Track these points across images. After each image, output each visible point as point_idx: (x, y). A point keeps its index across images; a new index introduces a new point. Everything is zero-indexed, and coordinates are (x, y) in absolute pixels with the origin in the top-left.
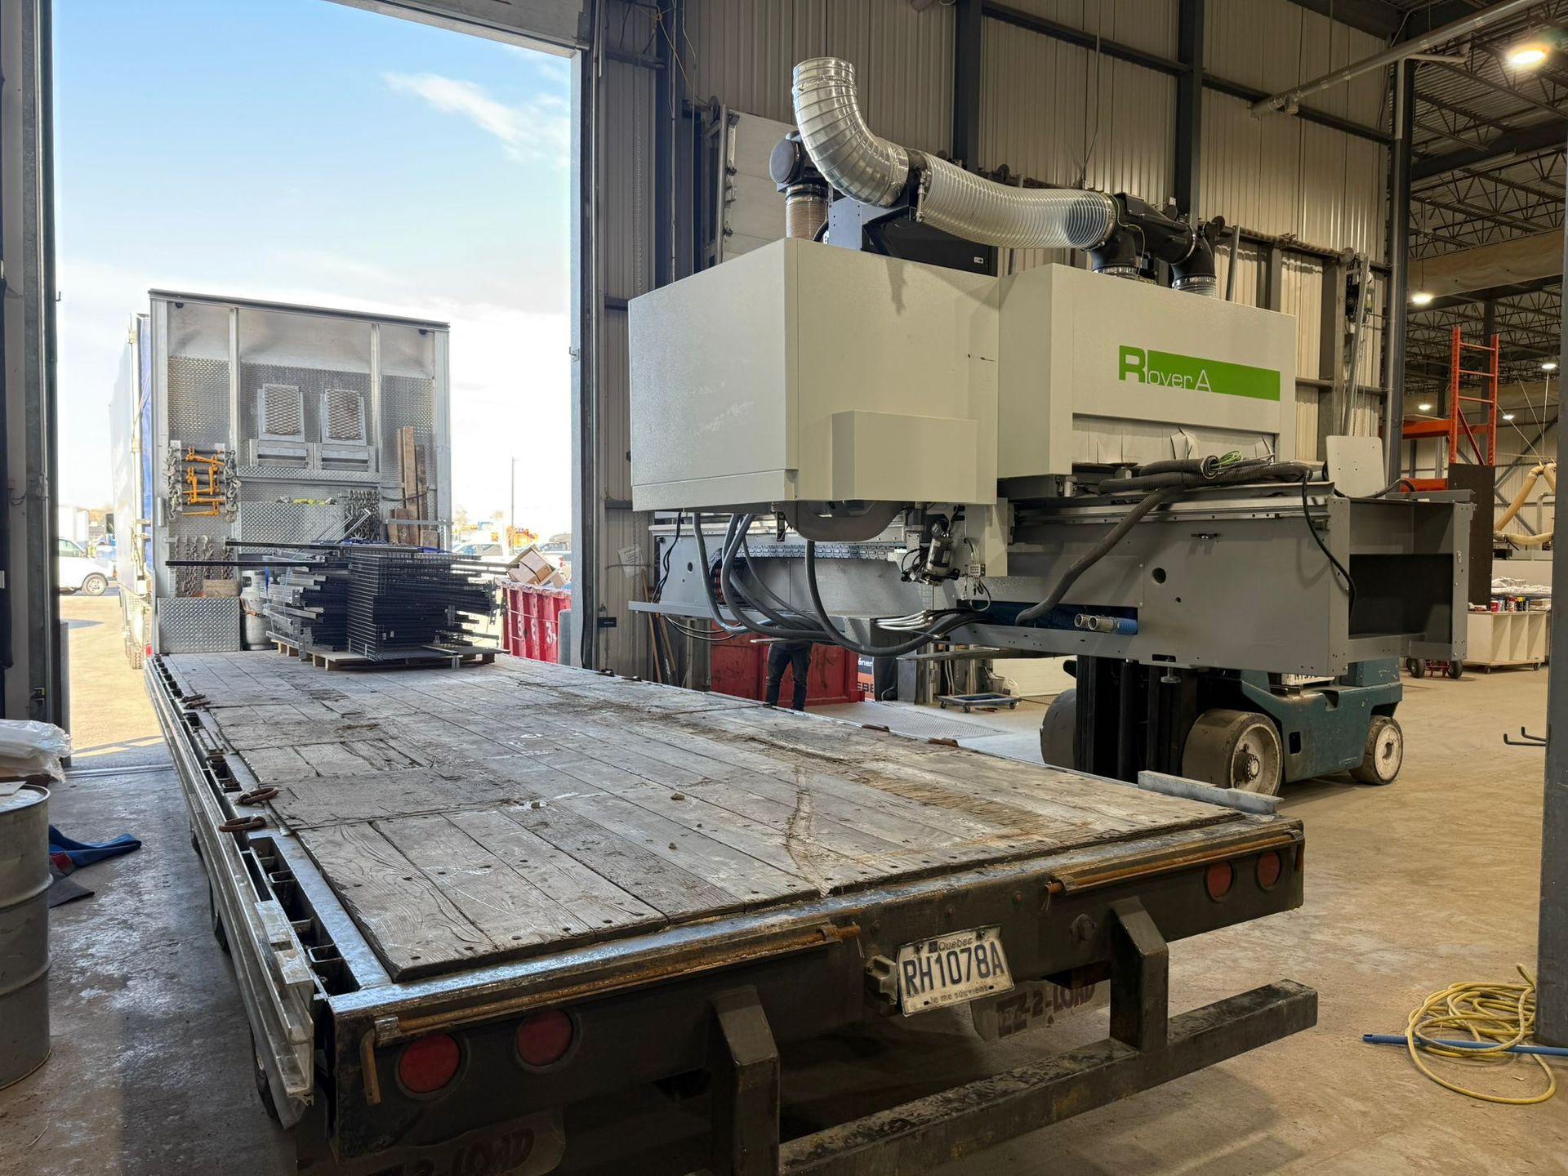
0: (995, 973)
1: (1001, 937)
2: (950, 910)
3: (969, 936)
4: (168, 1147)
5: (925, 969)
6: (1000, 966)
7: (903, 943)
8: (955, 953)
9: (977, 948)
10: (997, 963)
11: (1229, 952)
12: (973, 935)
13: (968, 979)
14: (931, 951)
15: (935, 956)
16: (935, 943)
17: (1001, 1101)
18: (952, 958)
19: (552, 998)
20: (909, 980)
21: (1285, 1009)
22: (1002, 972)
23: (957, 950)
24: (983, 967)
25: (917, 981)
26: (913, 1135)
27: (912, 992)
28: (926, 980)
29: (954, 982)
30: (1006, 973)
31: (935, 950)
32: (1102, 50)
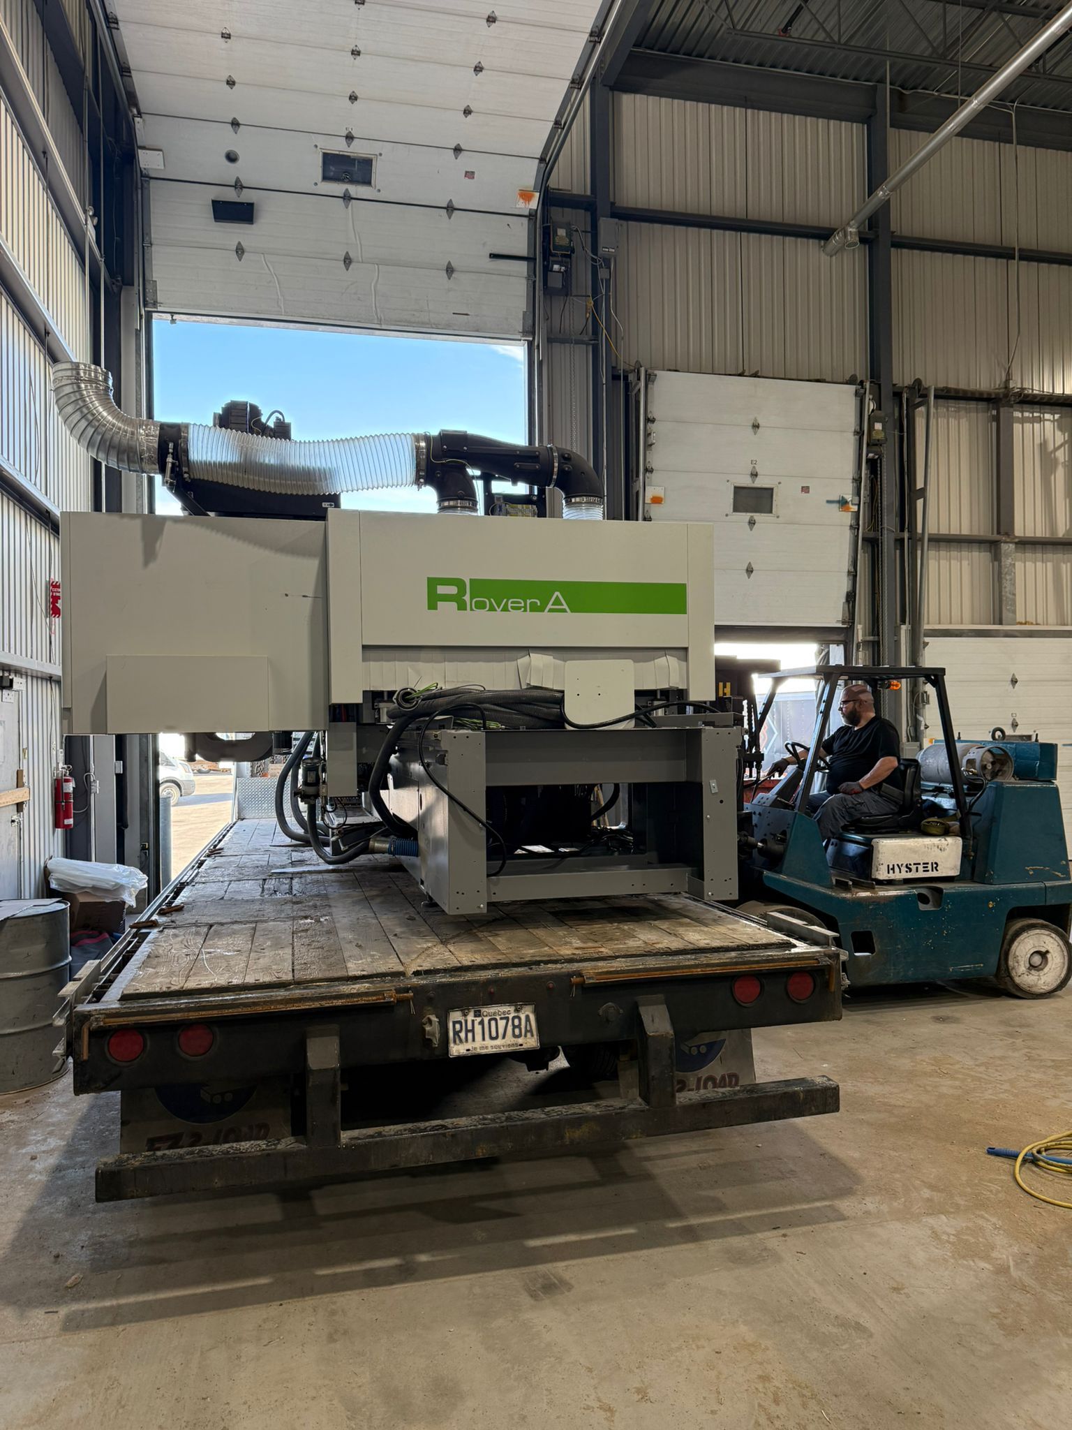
0: (526, 1036)
1: (536, 1012)
2: (492, 990)
3: (509, 1010)
5: (470, 1027)
6: (531, 1031)
7: (453, 1008)
8: (496, 1020)
9: (514, 1018)
10: (528, 1029)
12: (512, 1009)
13: (504, 1037)
14: (475, 1016)
15: (479, 1019)
16: (480, 1011)
17: (519, 1123)
18: (493, 1023)
20: (456, 1033)
22: (532, 1035)
23: (498, 1018)
24: (517, 1031)
25: (462, 1035)
26: (444, 1135)
27: (458, 1041)
28: (470, 1035)
29: (492, 1038)
30: (535, 1036)
31: (479, 1016)
32: (1021, 258)
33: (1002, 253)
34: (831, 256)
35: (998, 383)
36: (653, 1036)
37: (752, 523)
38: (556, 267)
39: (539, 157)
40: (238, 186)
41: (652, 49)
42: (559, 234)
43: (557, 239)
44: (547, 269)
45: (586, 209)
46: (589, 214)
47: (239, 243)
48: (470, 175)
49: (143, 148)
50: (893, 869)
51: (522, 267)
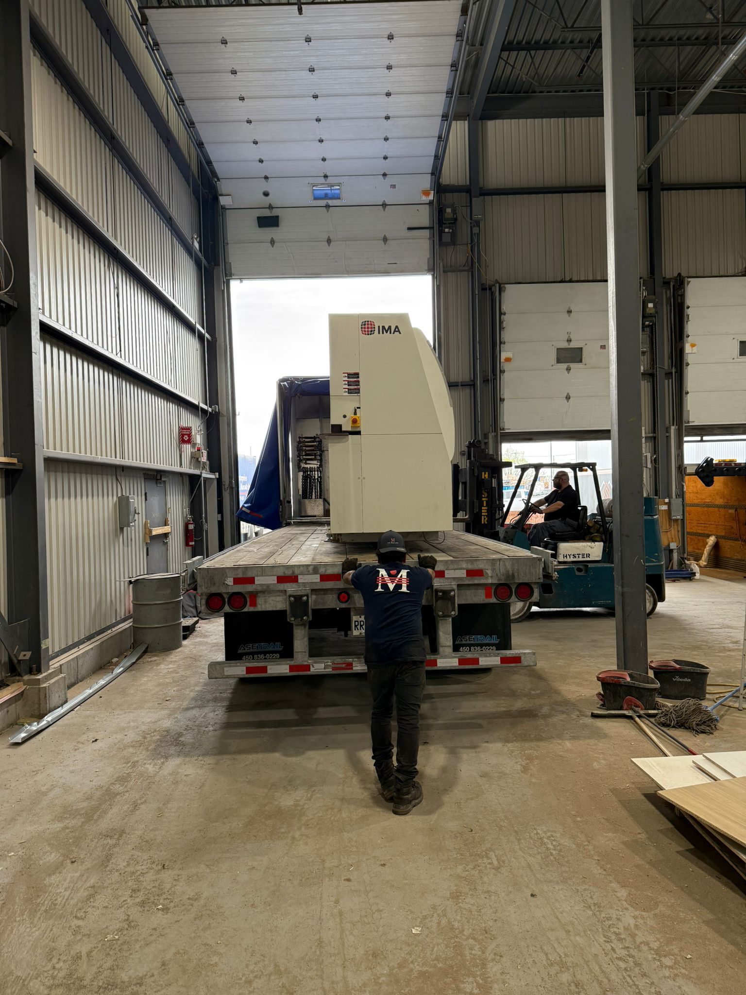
33: (741, 185)
37: (568, 369)
38: (447, 230)
39: (430, 172)
40: (271, 207)
42: (447, 211)
43: (446, 215)
44: (441, 232)
45: (467, 192)
46: (468, 194)
47: (272, 238)
48: (393, 186)
49: (222, 195)
50: (566, 556)
51: (426, 233)
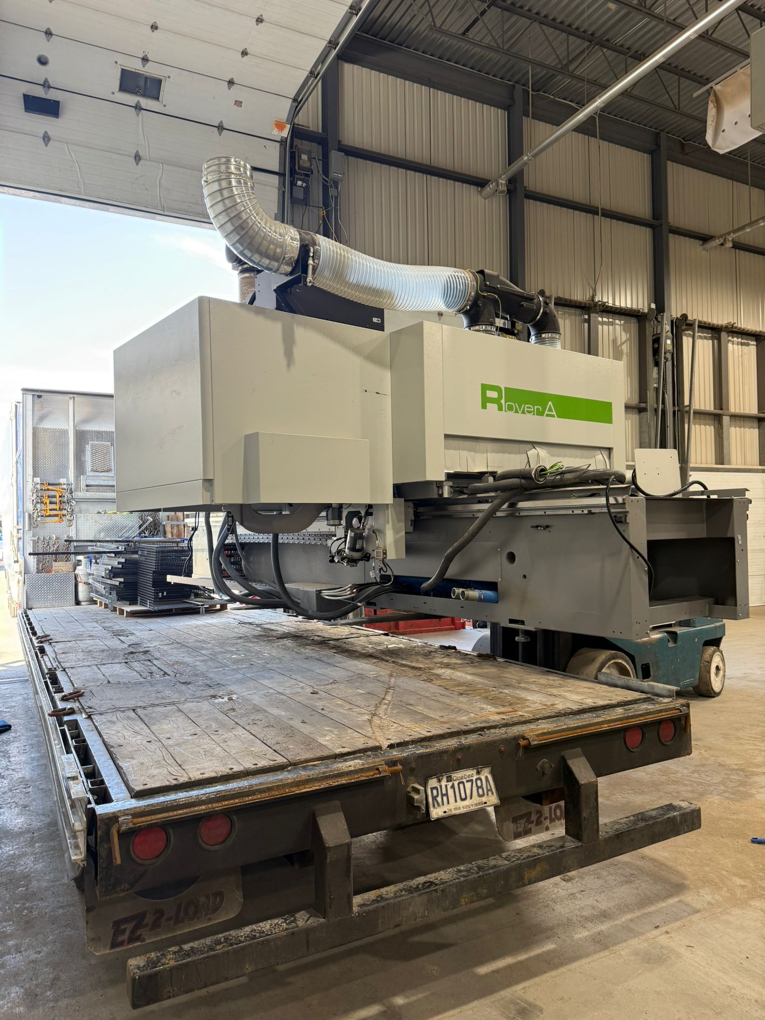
0: (488, 795)
1: (492, 773)
2: (460, 757)
3: (471, 773)
4: (18, 906)
5: (444, 792)
6: (491, 790)
7: (430, 776)
8: (463, 783)
9: (477, 780)
10: (489, 788)
11: (675, 787)
12: (474, 772)
13: (471, 798)
14: (448, 781)
15: (450, 784)
16: (451, 776)
17: (491, 871)
18: (461, 786)
19: (218, 806)
20: (434, 798)
21: (678, 818)
22: (493, 794)
23: (464, 781)
24: (480, 791)
25: (439, 799)
26: (436, 891)
27: (436, 806)
28: (445, 798)
29: (462, 800)
30: (495, 794)
31: (451, 781)
32: (603, 215)
33: (590, 210)
34: (485, 199)
35: (588, 297)
36: (584, 784)
38: (299, 183)
39: (292, 97)
40: (46, 85)
41: (367, 33)
42: (302, 158)
43: (301, 162)
44: (293, 184)
45: (319, 144)
46: (320, 147)
47: (46, 132)
48: (238, 103)
51: (275, 179)
